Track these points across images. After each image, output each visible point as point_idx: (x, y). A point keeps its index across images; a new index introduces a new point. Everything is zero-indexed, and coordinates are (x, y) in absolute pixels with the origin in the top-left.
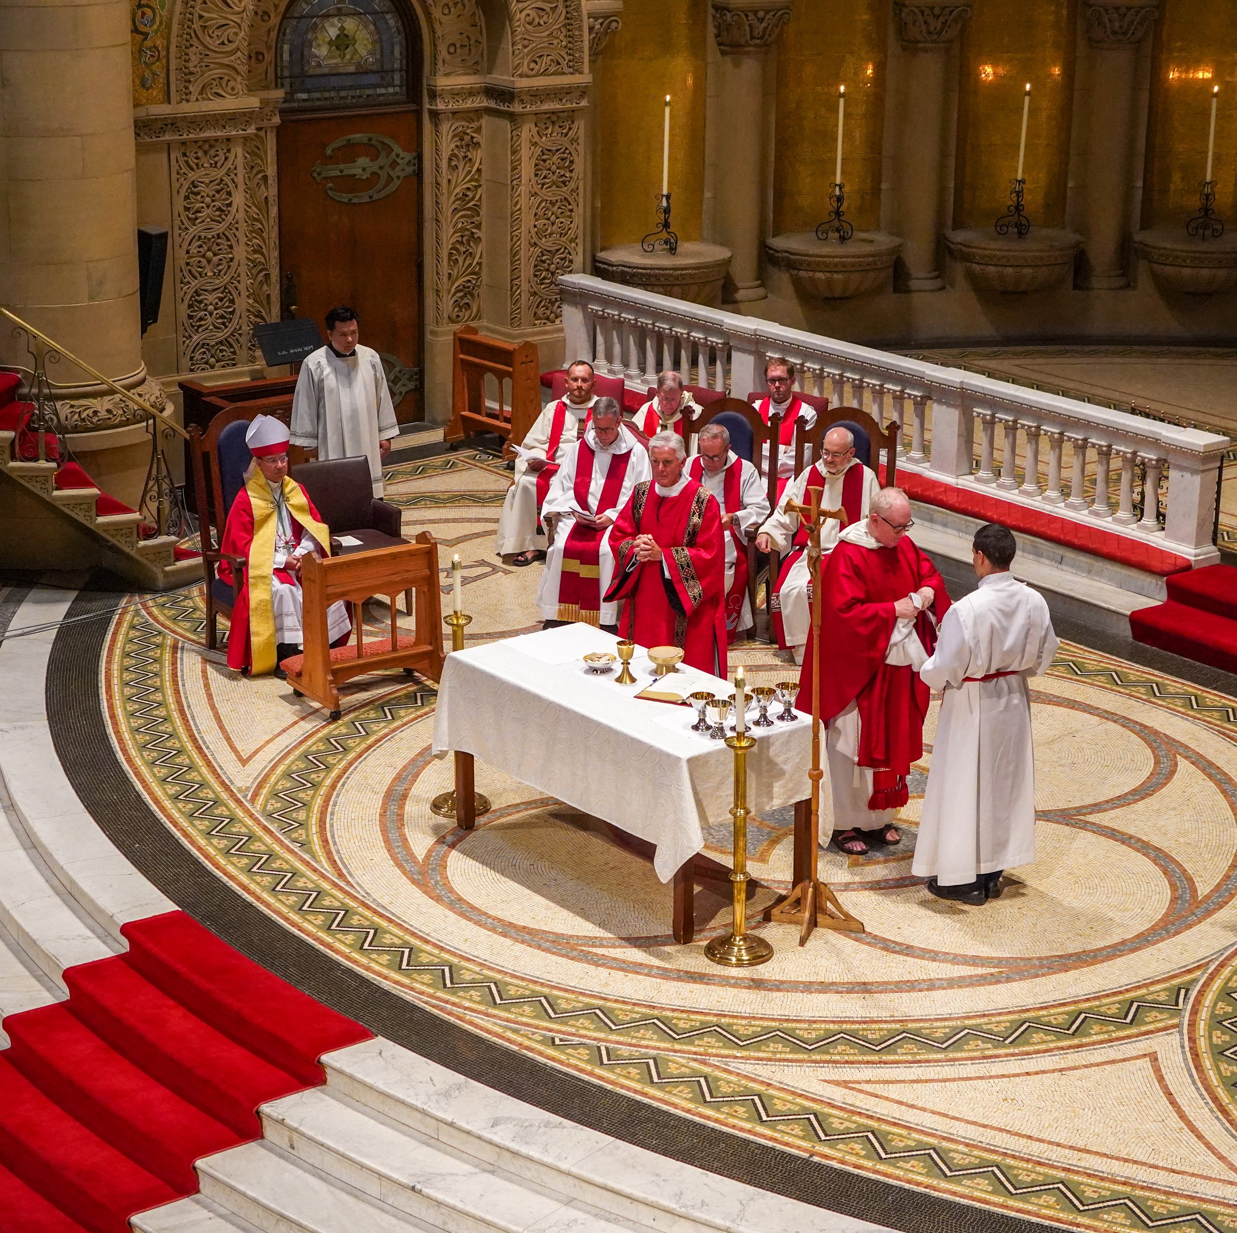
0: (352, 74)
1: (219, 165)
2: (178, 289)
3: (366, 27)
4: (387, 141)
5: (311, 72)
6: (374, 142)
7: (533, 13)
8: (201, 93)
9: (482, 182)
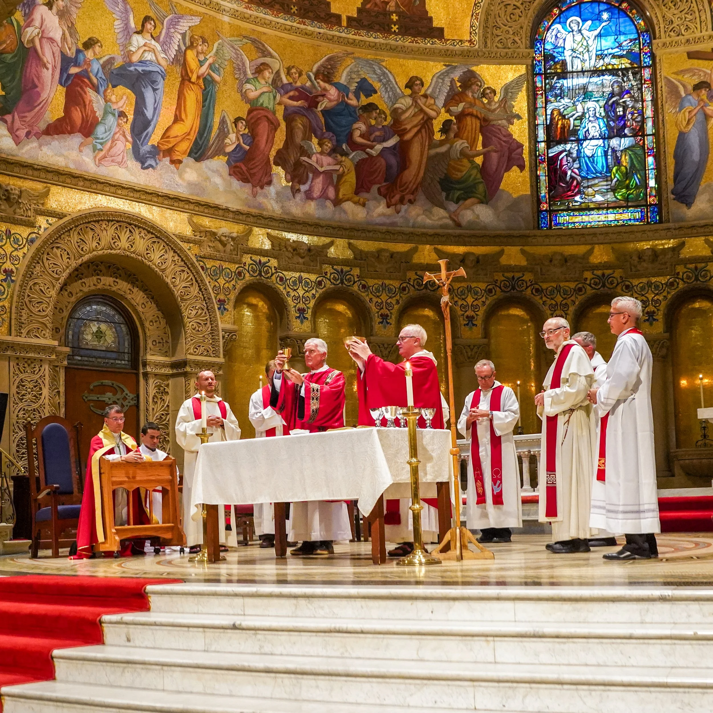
0: (103, 351)
1: (36, 372)
2: (11, 435)
3: (111, 329)
4: (122, 386)
5: (83, 347)
6: (114, 386)
7: (195, 324)
8: (27, 334)
9: (170, 412)
